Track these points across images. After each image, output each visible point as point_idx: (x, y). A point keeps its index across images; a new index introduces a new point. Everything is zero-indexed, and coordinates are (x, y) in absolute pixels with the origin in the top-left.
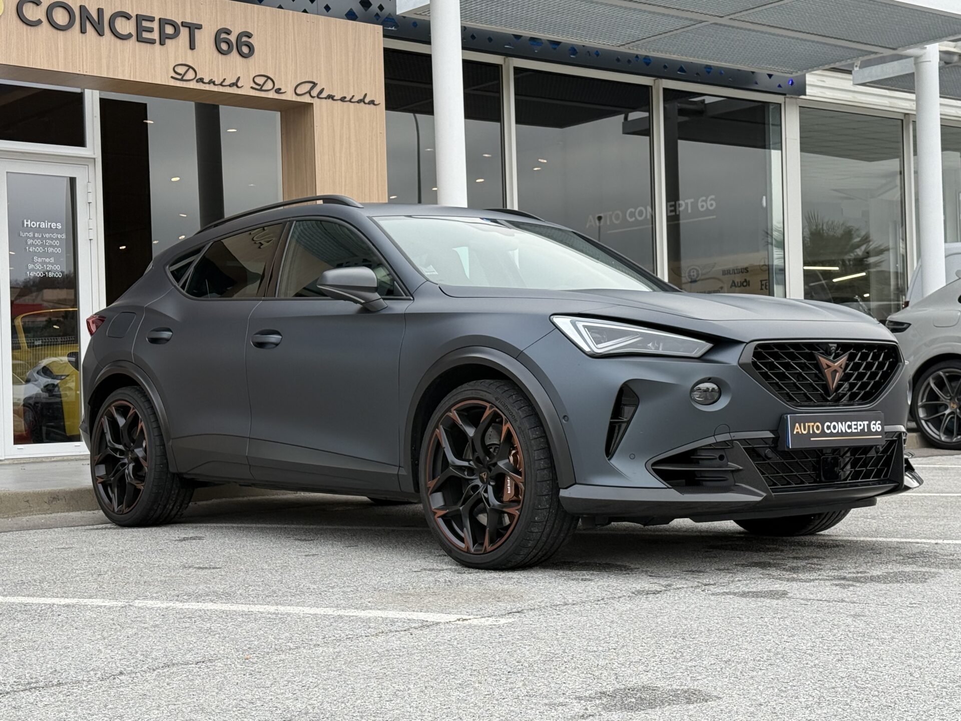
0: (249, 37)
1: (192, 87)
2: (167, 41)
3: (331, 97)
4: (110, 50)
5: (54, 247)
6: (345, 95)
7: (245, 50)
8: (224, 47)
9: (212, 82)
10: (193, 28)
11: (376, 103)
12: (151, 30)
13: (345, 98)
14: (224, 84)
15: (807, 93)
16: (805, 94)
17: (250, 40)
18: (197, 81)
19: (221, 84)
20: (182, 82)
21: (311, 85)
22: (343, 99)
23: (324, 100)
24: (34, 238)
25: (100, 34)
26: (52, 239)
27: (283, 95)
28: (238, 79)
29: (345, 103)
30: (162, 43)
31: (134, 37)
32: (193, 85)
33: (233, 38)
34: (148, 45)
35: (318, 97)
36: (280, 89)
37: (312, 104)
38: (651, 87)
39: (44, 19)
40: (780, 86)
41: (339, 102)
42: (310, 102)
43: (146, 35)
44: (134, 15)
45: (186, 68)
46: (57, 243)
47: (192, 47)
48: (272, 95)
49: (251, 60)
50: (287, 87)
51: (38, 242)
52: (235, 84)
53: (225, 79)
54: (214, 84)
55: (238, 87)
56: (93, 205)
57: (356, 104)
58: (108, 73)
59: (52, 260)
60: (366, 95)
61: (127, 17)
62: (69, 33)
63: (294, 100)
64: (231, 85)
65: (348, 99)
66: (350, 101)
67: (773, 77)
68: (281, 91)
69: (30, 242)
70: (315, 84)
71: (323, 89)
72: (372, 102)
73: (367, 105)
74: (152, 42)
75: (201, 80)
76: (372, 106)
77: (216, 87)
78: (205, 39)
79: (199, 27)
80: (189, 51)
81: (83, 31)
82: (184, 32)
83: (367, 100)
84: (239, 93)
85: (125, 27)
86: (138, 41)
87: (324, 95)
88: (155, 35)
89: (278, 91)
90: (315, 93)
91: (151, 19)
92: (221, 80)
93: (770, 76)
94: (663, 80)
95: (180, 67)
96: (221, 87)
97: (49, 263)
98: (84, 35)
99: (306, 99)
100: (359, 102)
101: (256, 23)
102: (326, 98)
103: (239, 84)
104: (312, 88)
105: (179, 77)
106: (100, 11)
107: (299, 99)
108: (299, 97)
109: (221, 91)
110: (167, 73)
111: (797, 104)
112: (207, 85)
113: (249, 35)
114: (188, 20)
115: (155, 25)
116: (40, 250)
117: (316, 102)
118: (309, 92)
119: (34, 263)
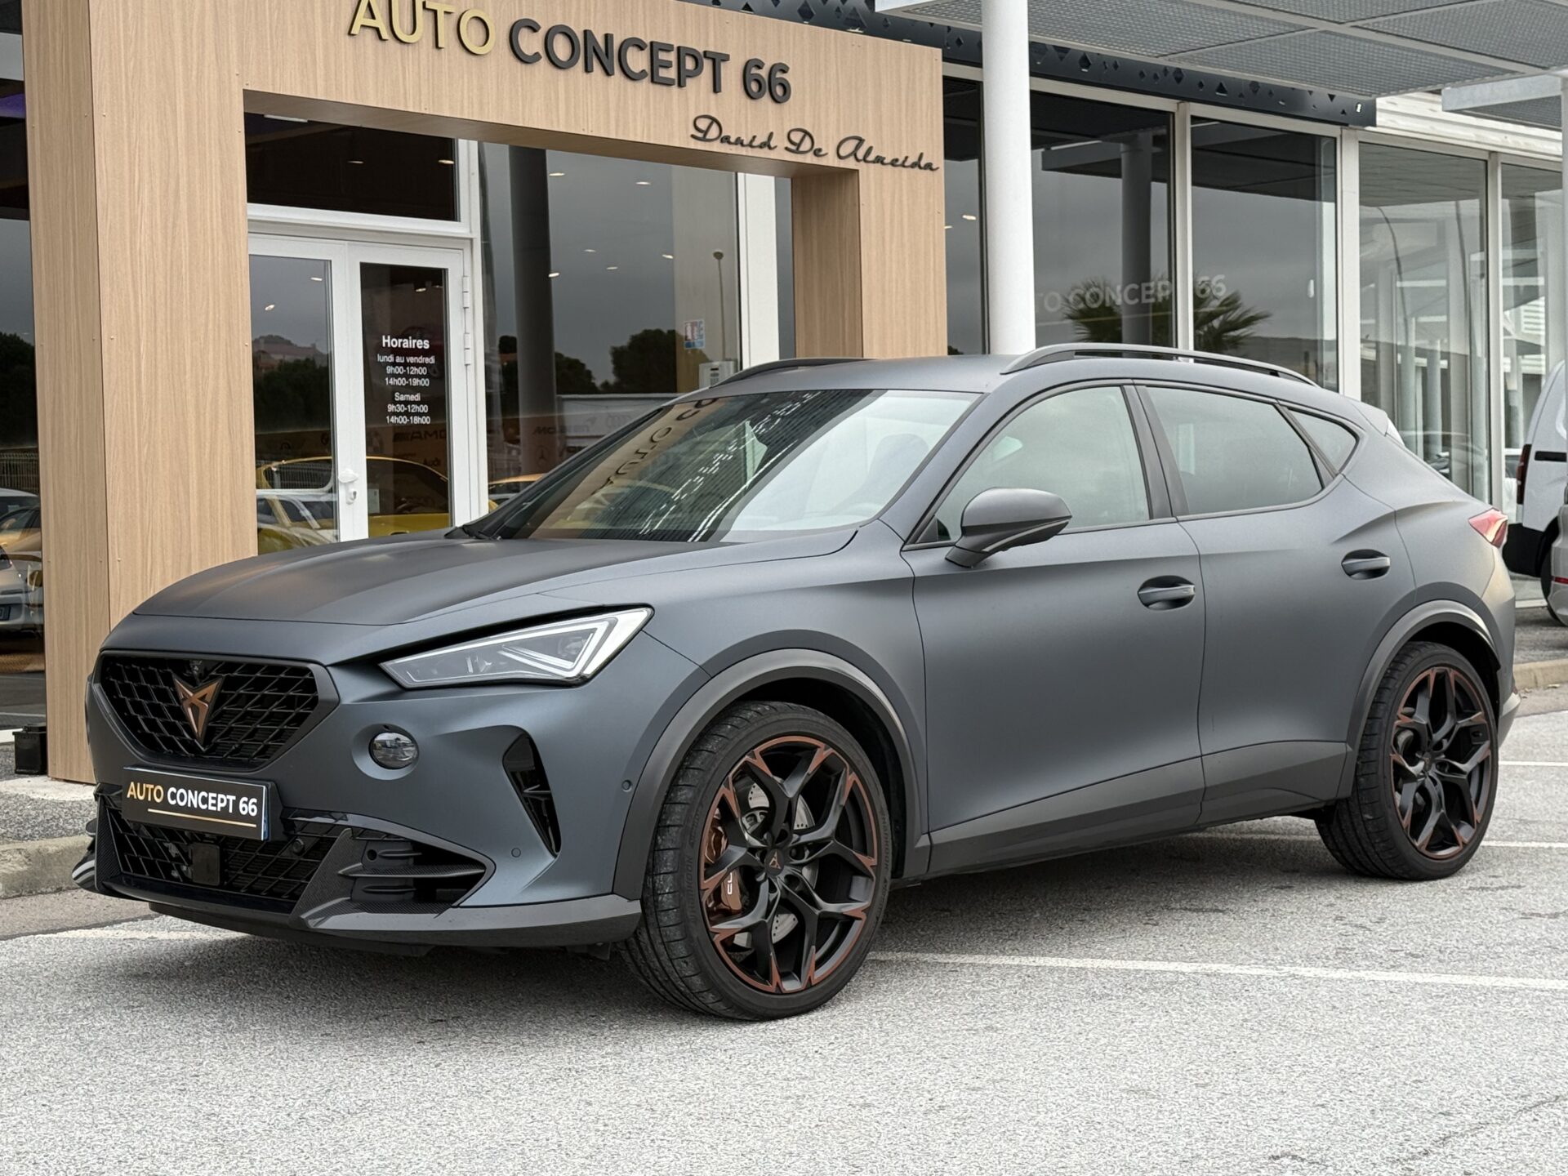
0: (784, 71)
1: (715, 150)
2: (689, 81)
3: (880, 160)
4: (619, 96)
5: (420, 377)
6: (896, 157)
7: (779, 91)
8: (754, 87)
9: (739, 142)
10: (717, 60)
11: (934, 167)
12: (668, 65)
13: (897, 160)
14: (754, 144)
15: (1378, 123)
16: (1374, 124)
17: (784, 76)
18: (722, 141)
19: (750, 145)
20: (703, 143)
21: (857, 142)
22: (894, 163)
23: (871, 165)
24: (394, 364)
25: (608, 72)
26: (417, 365)
27: (823, 158)
28: (771, 136)
29: (897, 169)
30: (680, 85)
31: (648, 78)
32: (717, 147)
33: (764, 73)
34: (665, 88)
35: (865, 160)
36: (820, 150)
37: (857, 171)
38: (1173, 113)
39: (542, 53)
40: (1343, 112)
41: (890, 167)
42: (855, 168)
43: (663, 73)
44: (647, 41)
45: (709, 121)
46: (423, 371)
47: (716, 88)
48: (809, 159)
49: (786, 105)
50: (827, 146)
51: (400, 370)
52: (766, 145)
53: (754, 137)
54: (742, 145)
55: (770, 148)
56: (469, 311)
57: (910, 169)
58: (617, 133)
59: (417, 397)
60: (921, 156)
61: (640, 46)
62: (571, 71)
63: (836, 165)
64: (761, 146)
65: (900, 162)
66: (903, 165)
67: (1335, 99)
68: (822, 153)
69: (389, 369)
70: (861, 141)
71: (870, 150)
72: (929, 166)
73: (923, 171)
74: (667, 83)
75: (726, 140)
76: (928, 171)
77: (744, 148)
78: (731, 74)
79: (726, 58)
80: (713, 96)
81: (588, 69)
82: (707, 65)
83: (923, 164)
84: (772, 157)
85: (638, 61)
86: (652, 81)
87: (871, 157)
88: (672, 73)
89: (817, 153)
90: (860, 154)
91: (667, 48)
92: (750, 138)
93: (1332, 97)
94: (1192, 104)
95: (702, 119)
96: (749, 149)
97: (414, 402)
98: (589, 75)
99: (850, 164)
100: (913, 165)
101: (791, 51)
102: (874, 162)
103: (772, 144)
104: (857, 147)
105: (700, 135)
106: (608, 38)
107: (842, 164)
108: (842, 161)
109: (750, 154)
110: (687, 130)
111: (1357, 139)
112: (733, 147)
113: (784, 70)
114: (712, 49)
115: (672, 57)
116: (402, 382)
117: (861, 167)
118: (854, 154)
119: (395, 403)
